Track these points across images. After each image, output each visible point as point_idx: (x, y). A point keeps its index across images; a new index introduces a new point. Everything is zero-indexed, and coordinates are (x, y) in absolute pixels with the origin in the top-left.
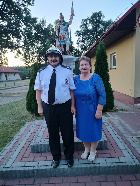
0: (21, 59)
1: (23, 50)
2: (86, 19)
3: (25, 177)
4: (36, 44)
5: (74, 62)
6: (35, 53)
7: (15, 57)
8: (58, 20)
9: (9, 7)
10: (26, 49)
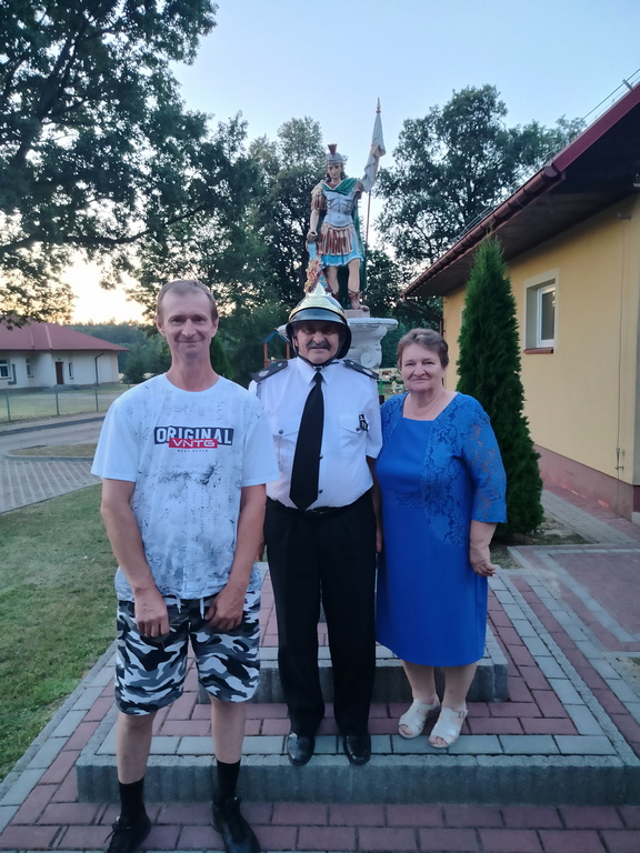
0: (130, 292)
1: (139, 253)
2: (422, 118)
3: (177, 798)
4: (198, 228)
5: (377, 338)
6: (191, 268)
7: (105, 285)
8: (295, 122)
9: (86, 69)
10: (153, 248)
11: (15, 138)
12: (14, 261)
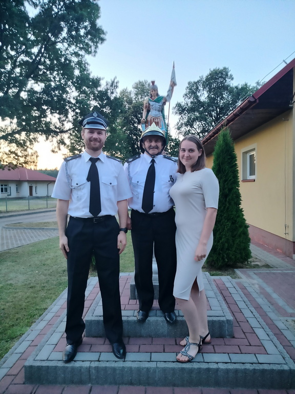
0: (64, 155)
1: (69, 137)
2: (196, 81)
3: (72, 382)
7: (53, 151)
8: (140, 82)
9: (49, 58)
10: (76, 136)
11: (16, 87)
12: (13, 140)
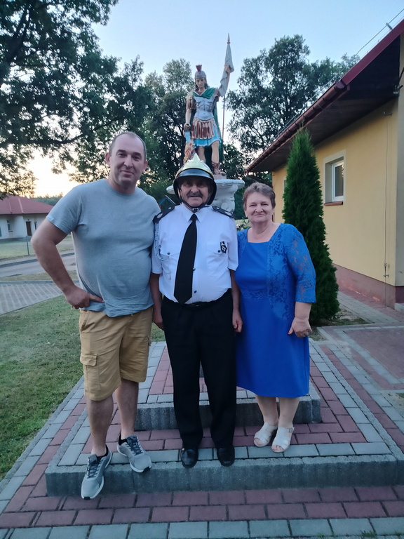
0: (72, 175)
1: (76, 150)
2: (256, 57)
3: (111, 491)
4: (114, 132)
5: (231, 193)
7: (55, 171)
8: (174, 63)
9: (37, 29)
10: (86, 146)
